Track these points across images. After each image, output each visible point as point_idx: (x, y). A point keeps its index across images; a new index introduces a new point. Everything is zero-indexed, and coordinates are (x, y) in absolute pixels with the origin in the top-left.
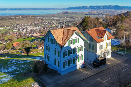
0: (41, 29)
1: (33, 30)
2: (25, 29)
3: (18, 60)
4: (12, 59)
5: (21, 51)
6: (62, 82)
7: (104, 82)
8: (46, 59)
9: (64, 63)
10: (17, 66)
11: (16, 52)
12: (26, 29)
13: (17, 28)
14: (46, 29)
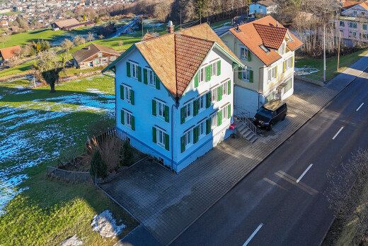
0: (78, 6)
1: (56, 8)
2: (32, 5)
3: (26, 111)
4: (5, 108)
5: (27, 75)
6: (184, 199)
7: (298, 181)
8: (123, 123)
9: (183, 139)
10: (26, 137)
11: (14, 78)
12: (36, 7)
13: (9, 5)
14: (93, 5)
